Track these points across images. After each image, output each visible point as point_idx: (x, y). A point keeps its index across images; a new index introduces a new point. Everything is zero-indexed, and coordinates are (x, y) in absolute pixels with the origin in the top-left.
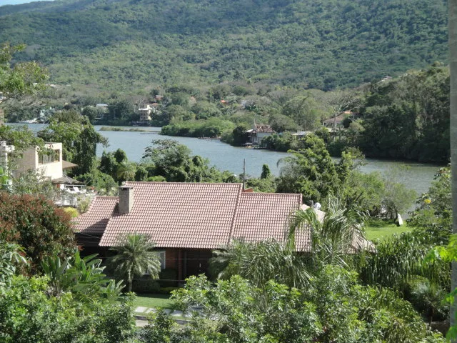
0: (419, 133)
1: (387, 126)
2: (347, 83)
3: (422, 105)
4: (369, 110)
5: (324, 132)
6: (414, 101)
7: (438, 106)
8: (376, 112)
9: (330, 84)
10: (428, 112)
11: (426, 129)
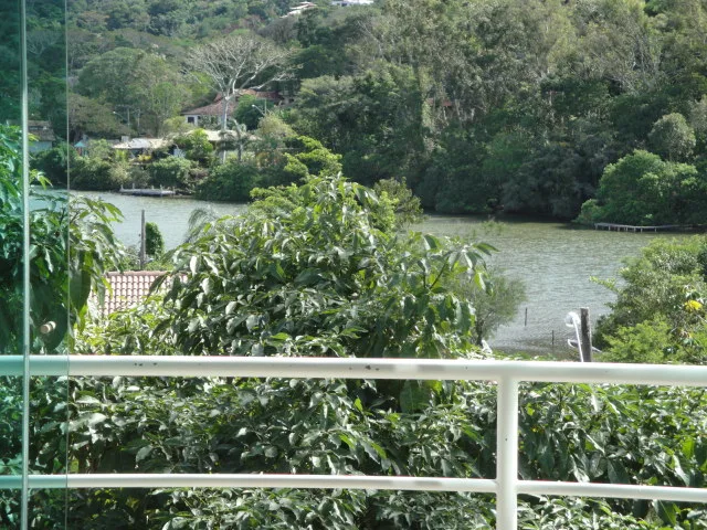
0: (430, 144)
1: (353, 125)
2: (207, 15)
3: (435, 73)
4: (309, 85)
5: (199, 141)
6: (416, 66)
7: (473, 77)
8: (326, 92)
9: (163, 17)
10: (449, 91)
11: (447, 133)
